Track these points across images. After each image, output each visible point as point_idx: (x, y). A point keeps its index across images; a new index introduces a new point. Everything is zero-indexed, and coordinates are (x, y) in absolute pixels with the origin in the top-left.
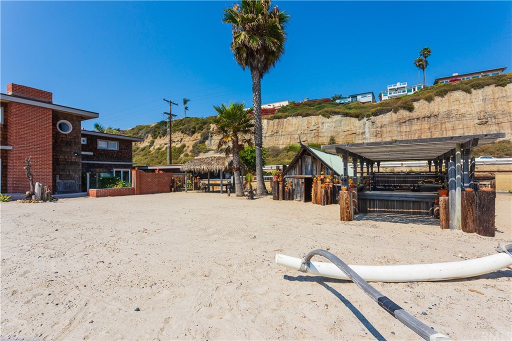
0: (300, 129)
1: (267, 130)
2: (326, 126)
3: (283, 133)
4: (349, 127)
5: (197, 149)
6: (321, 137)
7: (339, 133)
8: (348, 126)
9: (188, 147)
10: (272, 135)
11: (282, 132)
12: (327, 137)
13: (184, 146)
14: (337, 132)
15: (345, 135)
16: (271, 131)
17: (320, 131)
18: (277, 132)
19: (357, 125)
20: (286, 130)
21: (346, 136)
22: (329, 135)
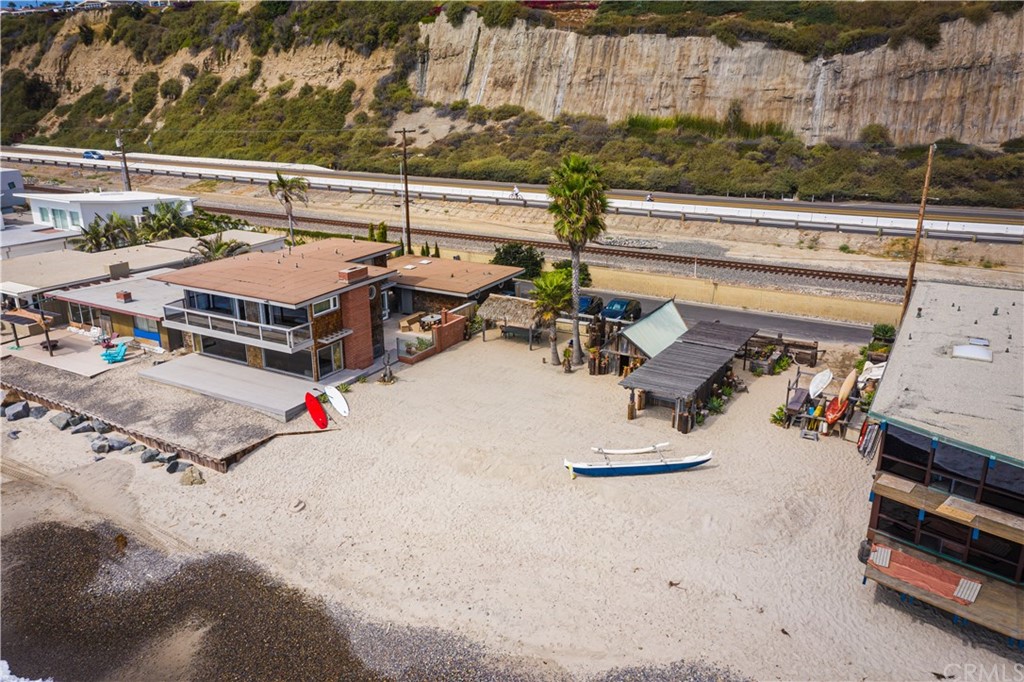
0: (659, 72)
1: (576, 66)
2: (725, 68)
3: (616, 80)
4: (779, 79)
5: (388, 99)
6: (709, 98)
7: (754, 91)
8: (778, 75)
9: (362, 90)
10: (588, 82)
11: (614, 75)
12: (725, 100)
13: (350, 87)
14: (748, 90)
15: (766, 98)
16: (585, 70)
17: (708, 84)
18: (601, 75)
19: (799, 75)
20: (625, 72)
21: (769, 102)
22: (730, 96)
